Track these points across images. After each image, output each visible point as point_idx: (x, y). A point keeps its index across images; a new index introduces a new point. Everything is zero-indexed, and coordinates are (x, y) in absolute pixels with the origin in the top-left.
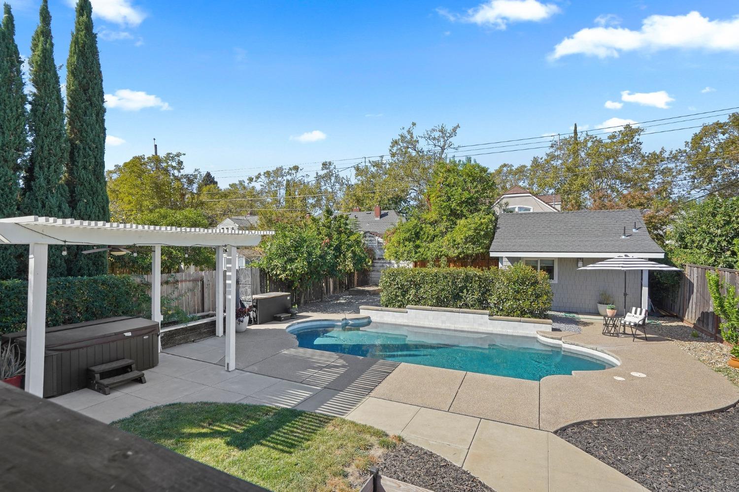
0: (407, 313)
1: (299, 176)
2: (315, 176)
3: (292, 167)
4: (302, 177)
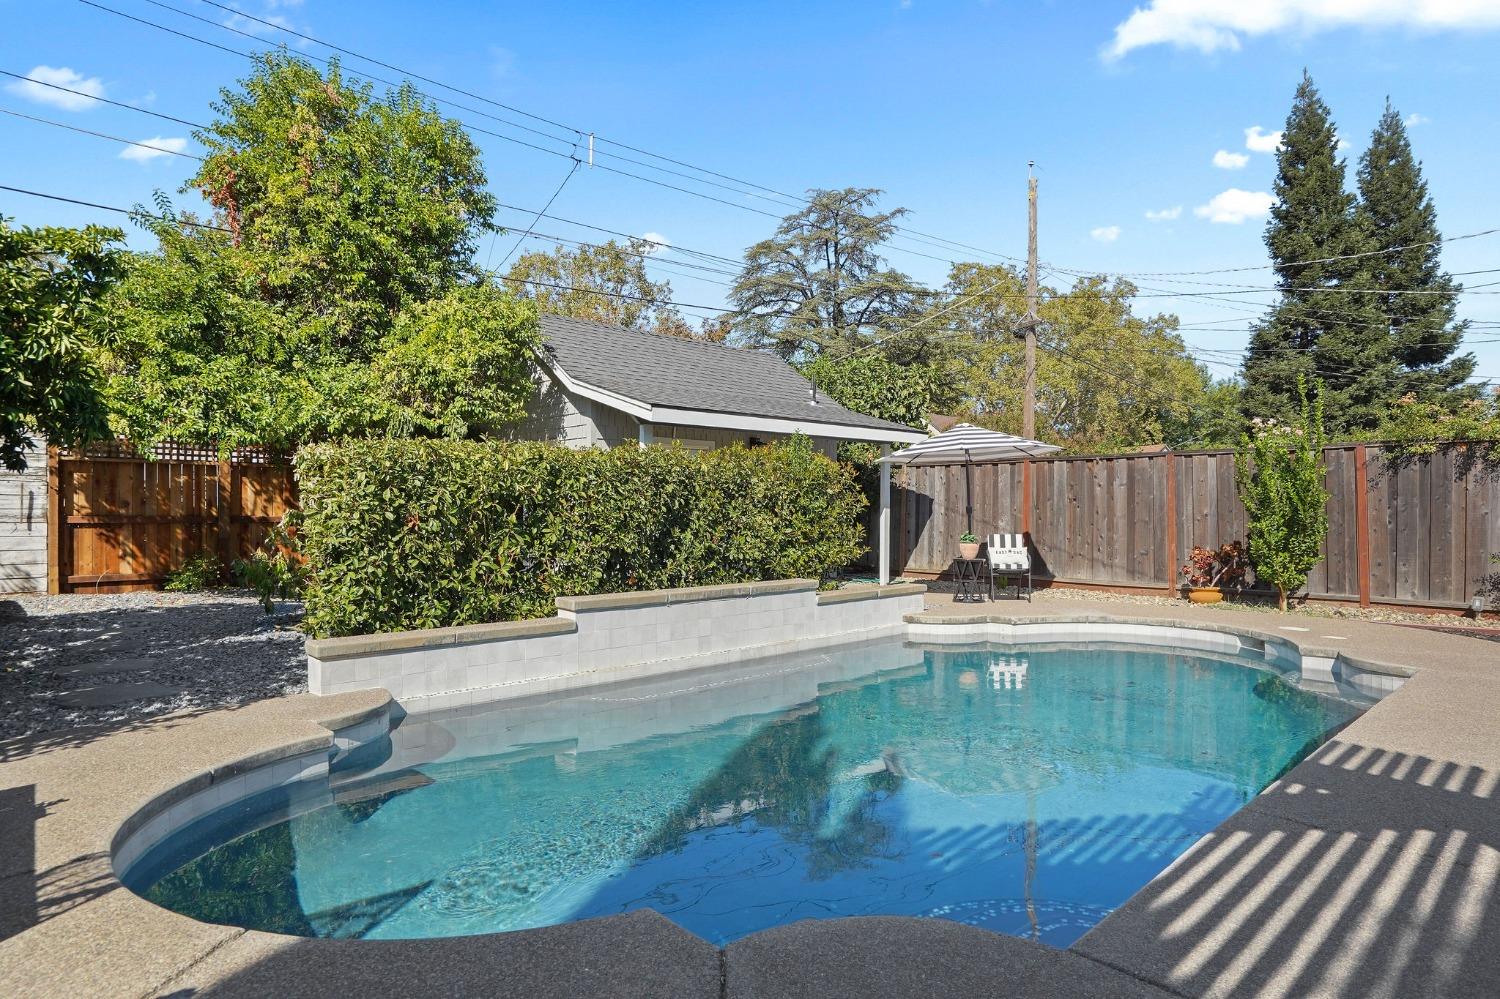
0: (576, 631)
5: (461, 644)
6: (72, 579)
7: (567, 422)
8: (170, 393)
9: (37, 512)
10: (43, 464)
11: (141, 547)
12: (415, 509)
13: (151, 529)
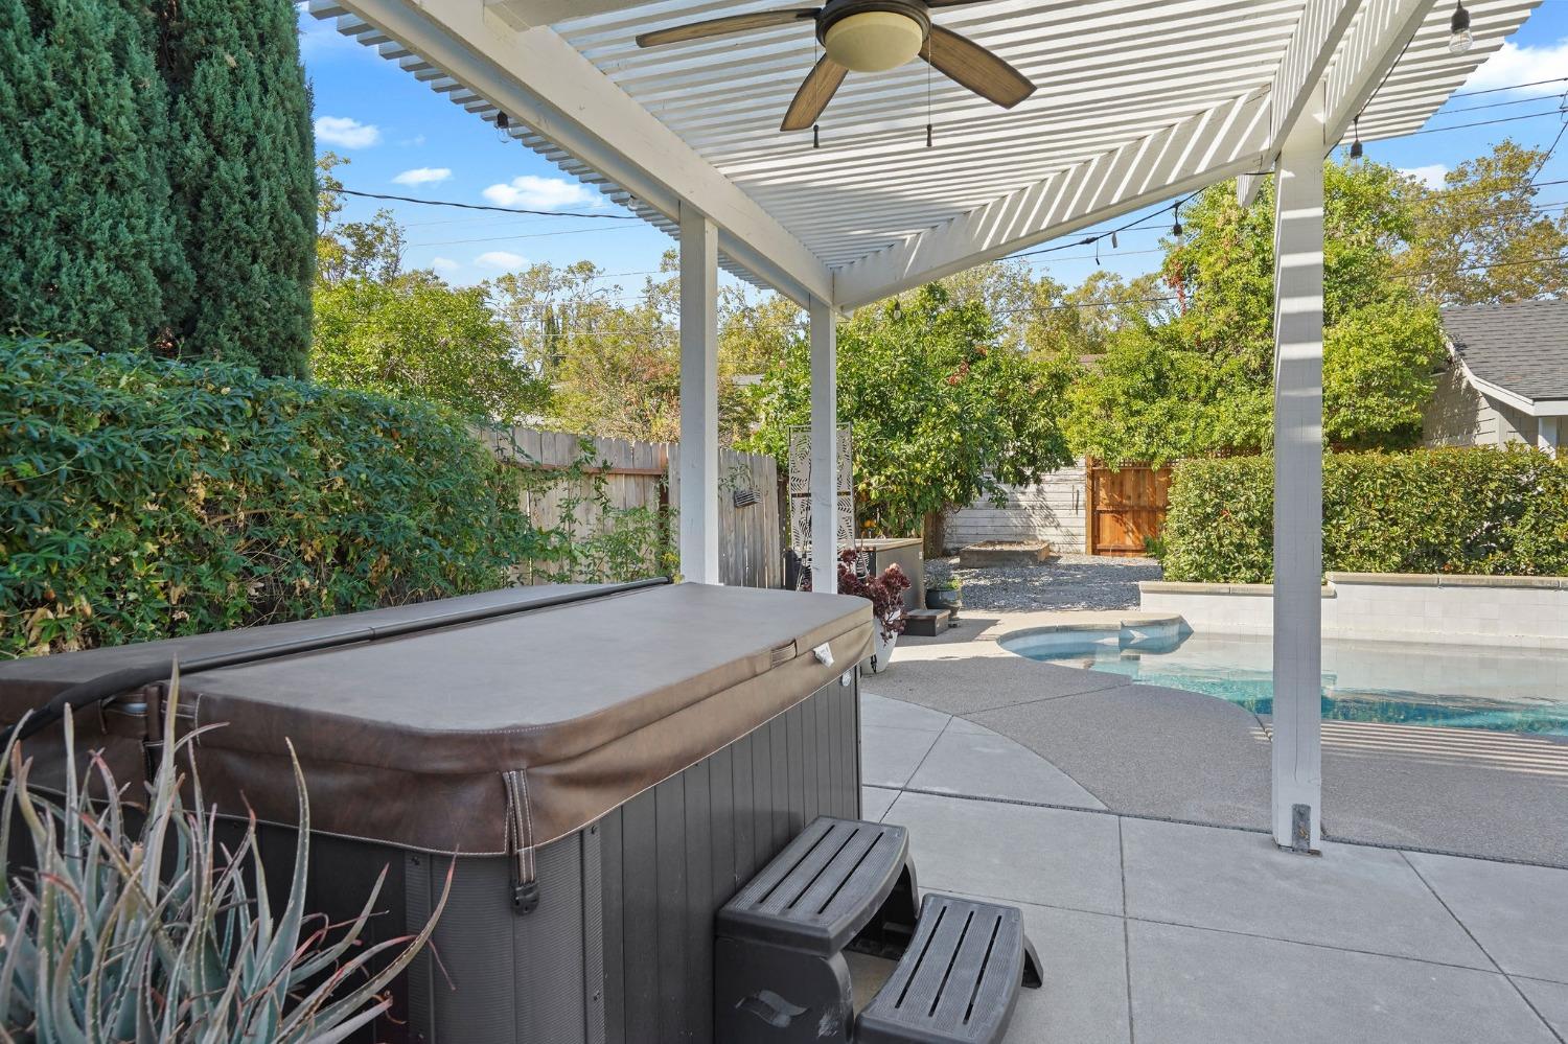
0: (1335, 596)
1: (592, 290)
2: (645, 286)
3: (574, 264)
4: (602, 293)
5: (1234, 594)
6: (1099, 546)
7: (1482, 416)
8: (1129, 428)
9: (1080, 503)
10: (1083, 472)
11: (1138, 526)
12: (1228, 505)
13: (1144, 515)
